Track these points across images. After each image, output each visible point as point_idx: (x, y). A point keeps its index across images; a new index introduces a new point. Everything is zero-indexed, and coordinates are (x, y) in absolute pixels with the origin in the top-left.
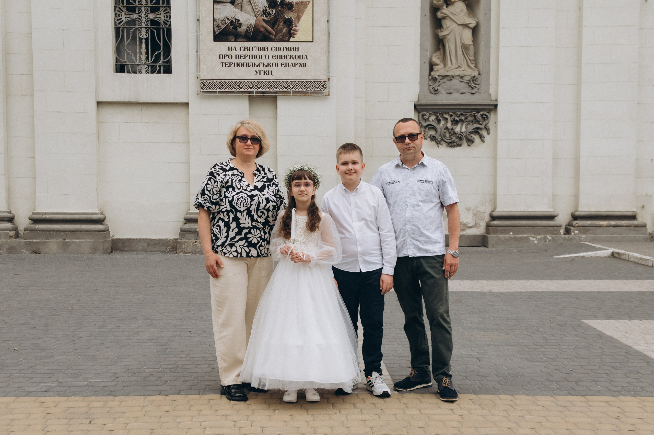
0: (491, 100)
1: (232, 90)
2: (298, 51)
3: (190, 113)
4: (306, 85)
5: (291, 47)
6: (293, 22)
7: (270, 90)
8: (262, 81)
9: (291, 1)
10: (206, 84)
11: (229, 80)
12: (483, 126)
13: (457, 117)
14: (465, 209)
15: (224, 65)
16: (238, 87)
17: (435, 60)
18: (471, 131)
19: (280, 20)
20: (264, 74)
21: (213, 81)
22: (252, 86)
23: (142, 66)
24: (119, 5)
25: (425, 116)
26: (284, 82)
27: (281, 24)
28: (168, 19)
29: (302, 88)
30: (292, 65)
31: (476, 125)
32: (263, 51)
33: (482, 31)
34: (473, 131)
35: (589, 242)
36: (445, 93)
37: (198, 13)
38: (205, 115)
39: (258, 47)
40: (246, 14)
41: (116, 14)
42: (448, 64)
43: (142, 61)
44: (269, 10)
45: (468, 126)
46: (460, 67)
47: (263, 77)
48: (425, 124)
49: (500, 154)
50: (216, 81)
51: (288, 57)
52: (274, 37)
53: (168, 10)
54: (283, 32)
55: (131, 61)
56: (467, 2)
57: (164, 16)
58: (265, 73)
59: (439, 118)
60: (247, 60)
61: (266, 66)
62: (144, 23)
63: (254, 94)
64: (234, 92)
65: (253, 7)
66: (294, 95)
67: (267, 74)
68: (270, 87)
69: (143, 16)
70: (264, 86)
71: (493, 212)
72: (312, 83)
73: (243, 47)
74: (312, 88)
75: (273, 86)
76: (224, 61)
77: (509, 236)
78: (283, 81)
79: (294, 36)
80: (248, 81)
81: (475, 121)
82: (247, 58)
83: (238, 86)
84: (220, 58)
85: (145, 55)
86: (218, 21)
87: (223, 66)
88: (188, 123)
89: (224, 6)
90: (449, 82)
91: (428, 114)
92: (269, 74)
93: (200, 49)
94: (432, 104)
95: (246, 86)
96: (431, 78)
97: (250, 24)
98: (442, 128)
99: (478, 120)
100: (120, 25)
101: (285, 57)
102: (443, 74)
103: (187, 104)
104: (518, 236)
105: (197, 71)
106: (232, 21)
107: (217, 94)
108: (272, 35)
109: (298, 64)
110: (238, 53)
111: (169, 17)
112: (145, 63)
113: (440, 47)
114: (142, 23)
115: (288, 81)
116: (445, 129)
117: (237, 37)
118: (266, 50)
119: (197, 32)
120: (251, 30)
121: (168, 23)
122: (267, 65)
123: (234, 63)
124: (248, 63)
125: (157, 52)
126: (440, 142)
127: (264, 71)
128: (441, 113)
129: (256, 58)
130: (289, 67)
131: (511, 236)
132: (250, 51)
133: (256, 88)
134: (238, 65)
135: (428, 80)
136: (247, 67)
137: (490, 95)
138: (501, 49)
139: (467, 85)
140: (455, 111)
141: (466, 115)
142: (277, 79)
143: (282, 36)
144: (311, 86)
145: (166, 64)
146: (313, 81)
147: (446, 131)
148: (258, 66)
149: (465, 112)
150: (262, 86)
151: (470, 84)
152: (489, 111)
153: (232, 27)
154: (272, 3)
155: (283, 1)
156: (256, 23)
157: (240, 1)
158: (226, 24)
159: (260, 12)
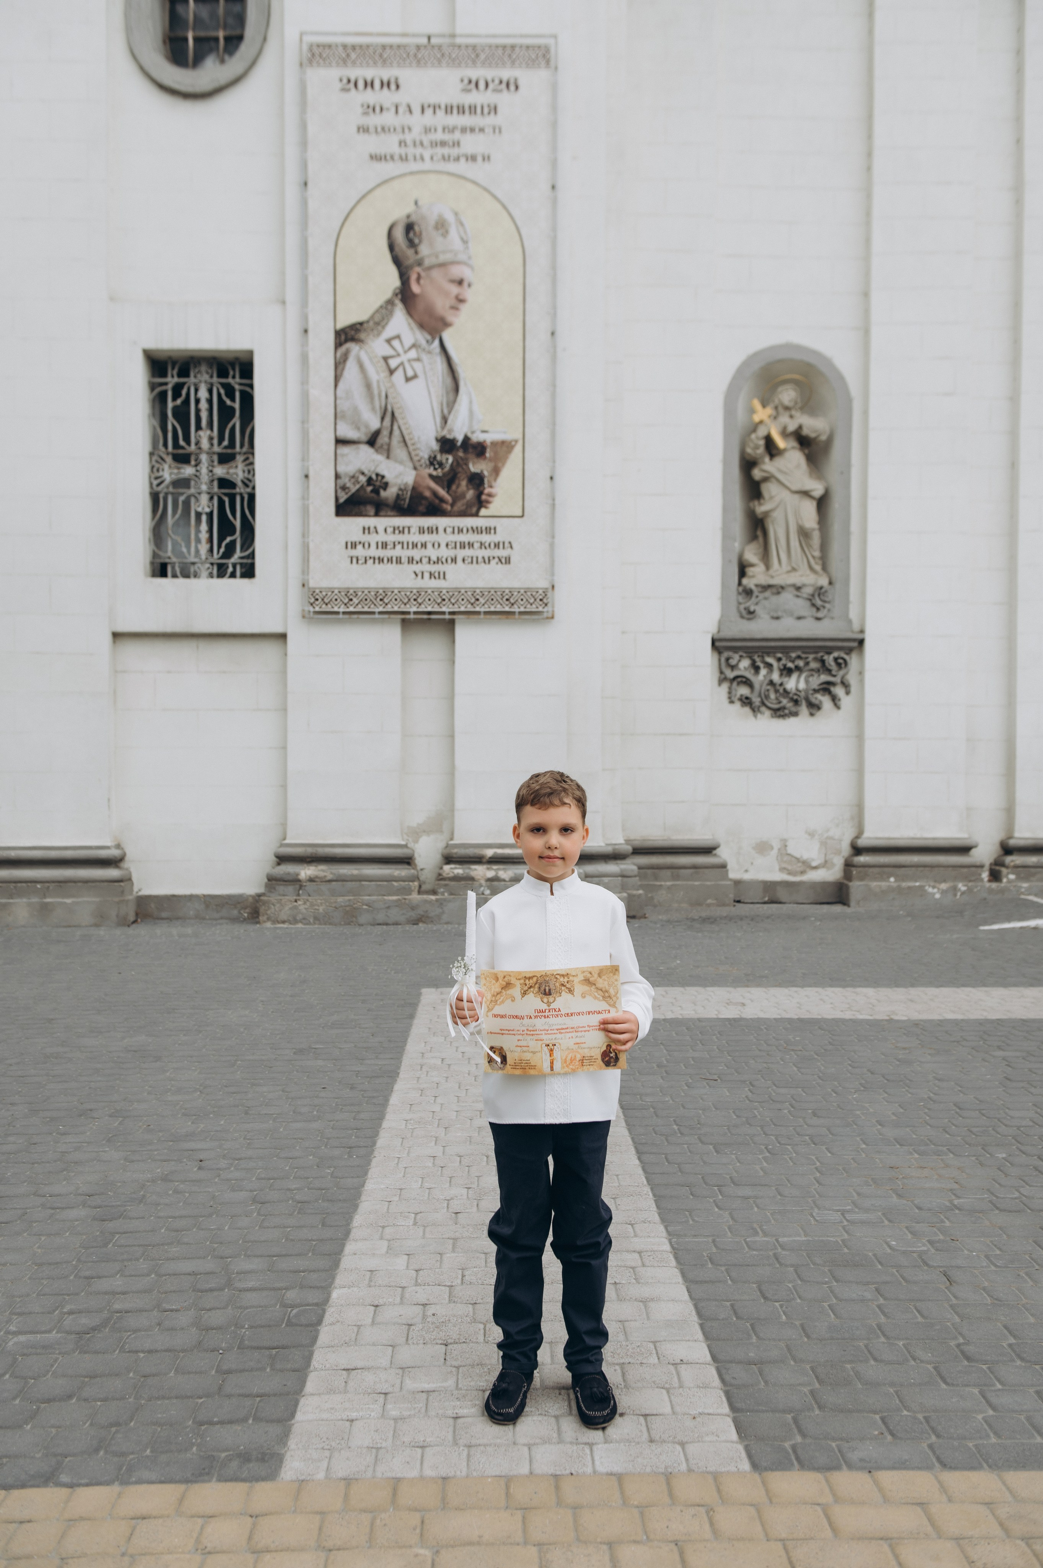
0: (853, 632)
1: (369, 607)
2: (495, 533)
3: (288, 654)
4: (511, 597)
5: (481, 527)
6: (486, 481)
7: (441, 608)
8: (426, 592)
10: (319, 598)
11: (363, 590)
12: (838, 680)
13: (791, 661)
14: (807, 832)
15: (354, 560)
16: (381, 603)
17: (751, 555)
18: (817, 688)
19: (461, 476)
20: (431, 578)
21: (333, 592)
22: (407, 600)
23: (199, 565)
24: (159, 450)
25: (731, 660)
26: (468, 593)
27: (464, 483)
28: (250, 477)
29: (501, 605)
30: (483, 560)
31: (825, 678)
32: (428, 533)
33: (836, 504)
34: (819, 687)
35: (1036, 895)
36: (767, 617)
37: (306, 464)
38: (318, 656)
39: (420, 528)
40: (398, 464)
41: (153, 467)
42: (772, 565)
43: (200, 555)
44: (441, 455)
45: (811, 679)
46: (794, 570)
47: (428, 583)
48: (731, 674)
49: (869, 732)
50: (340, 592)
51: (477, 545)
52: (449, 508)
53: (251, 460)
54: (466, 498)
55: (180, 555)
56: (806, 451)
57: (244, 471)
58: (433, 577)
59: (757, 664)
60: (398, 552)
61: (434, 563)
62: (206, 483)
63: (412, 616)
64: (373, 613)
65: (411, 450)
66: (488, 617)
67: (435, 578)
68: (441, 602)
69: (204, 470)
70: (429, 600)
71: (857, 839)
72: (522, 594)
73: (390, 527)
74: (522, 603)
75: (447, 600)
76: (354, 553)
77: (887, 884)
78: (466, 592)
79: (488, 505)
80: (399, 592)
81: (823, 671)
82: (399, 547)
83: (381, 600)
84: (347, 547)
85: (207, 543)
86: (342, 476)
87: (352, 562)
88: (284, 672)
89: (356, 449)
90: (775, 596)
91: (736, 657)
93: (309, 531)
94: (745, 637)
95: (396, 600)
96: (743, 591)
97: (406, 484)
98: (762, 682)
99: (829, 667)
100: (160, 488)
101: (471, 545)
102: (765, 583)
103: (283, 637)
104: (904, 884)
105: (303, 572)
106: (370, 478)
107: (341, 616)
108: (447, 503)
109: (494, 558)
110: (381, 537)
111: (252, 473)
112: (207, 559)
113: (758, 533)
114: (201, 483)
115: (475, 592)
116: (768, 684)
117: (380, 508)
118: (435, 532)
119: (303, 498)
120: (407, 494)
121: (249, 482)
122: (435, 560)
123: (374, 559)
124: (400, 558)
125: (229, 539)
126: (759, 707)
127: (431, 572)
128: (760, 654)
129: (415, 547)
130: (477, 562)
131: (892, 884)
132: (403, 533)
133: (415, 603)
134: (381, 560)
135: (735, 593)
136: (399, 566)
137: (850, 622)
138: (871, 538)
139: (808, 603)
140: (786, 650)
141: (807, 658)
142: (454, 586)
143: (464, 507)
144: (520, 600)
145: (245, 561)
146: (522, 591)
147: (769, 687)
148: (419, 564)
149: (804, 653)
150: (427, 599)
151: (814, 601)
152: (849, 651)
153: (369, 489)
154: (447, 445)
155: (466, 439)
156: (415, 482)
157: (386, 440)
158: (359, 483)
159: (423, 461)
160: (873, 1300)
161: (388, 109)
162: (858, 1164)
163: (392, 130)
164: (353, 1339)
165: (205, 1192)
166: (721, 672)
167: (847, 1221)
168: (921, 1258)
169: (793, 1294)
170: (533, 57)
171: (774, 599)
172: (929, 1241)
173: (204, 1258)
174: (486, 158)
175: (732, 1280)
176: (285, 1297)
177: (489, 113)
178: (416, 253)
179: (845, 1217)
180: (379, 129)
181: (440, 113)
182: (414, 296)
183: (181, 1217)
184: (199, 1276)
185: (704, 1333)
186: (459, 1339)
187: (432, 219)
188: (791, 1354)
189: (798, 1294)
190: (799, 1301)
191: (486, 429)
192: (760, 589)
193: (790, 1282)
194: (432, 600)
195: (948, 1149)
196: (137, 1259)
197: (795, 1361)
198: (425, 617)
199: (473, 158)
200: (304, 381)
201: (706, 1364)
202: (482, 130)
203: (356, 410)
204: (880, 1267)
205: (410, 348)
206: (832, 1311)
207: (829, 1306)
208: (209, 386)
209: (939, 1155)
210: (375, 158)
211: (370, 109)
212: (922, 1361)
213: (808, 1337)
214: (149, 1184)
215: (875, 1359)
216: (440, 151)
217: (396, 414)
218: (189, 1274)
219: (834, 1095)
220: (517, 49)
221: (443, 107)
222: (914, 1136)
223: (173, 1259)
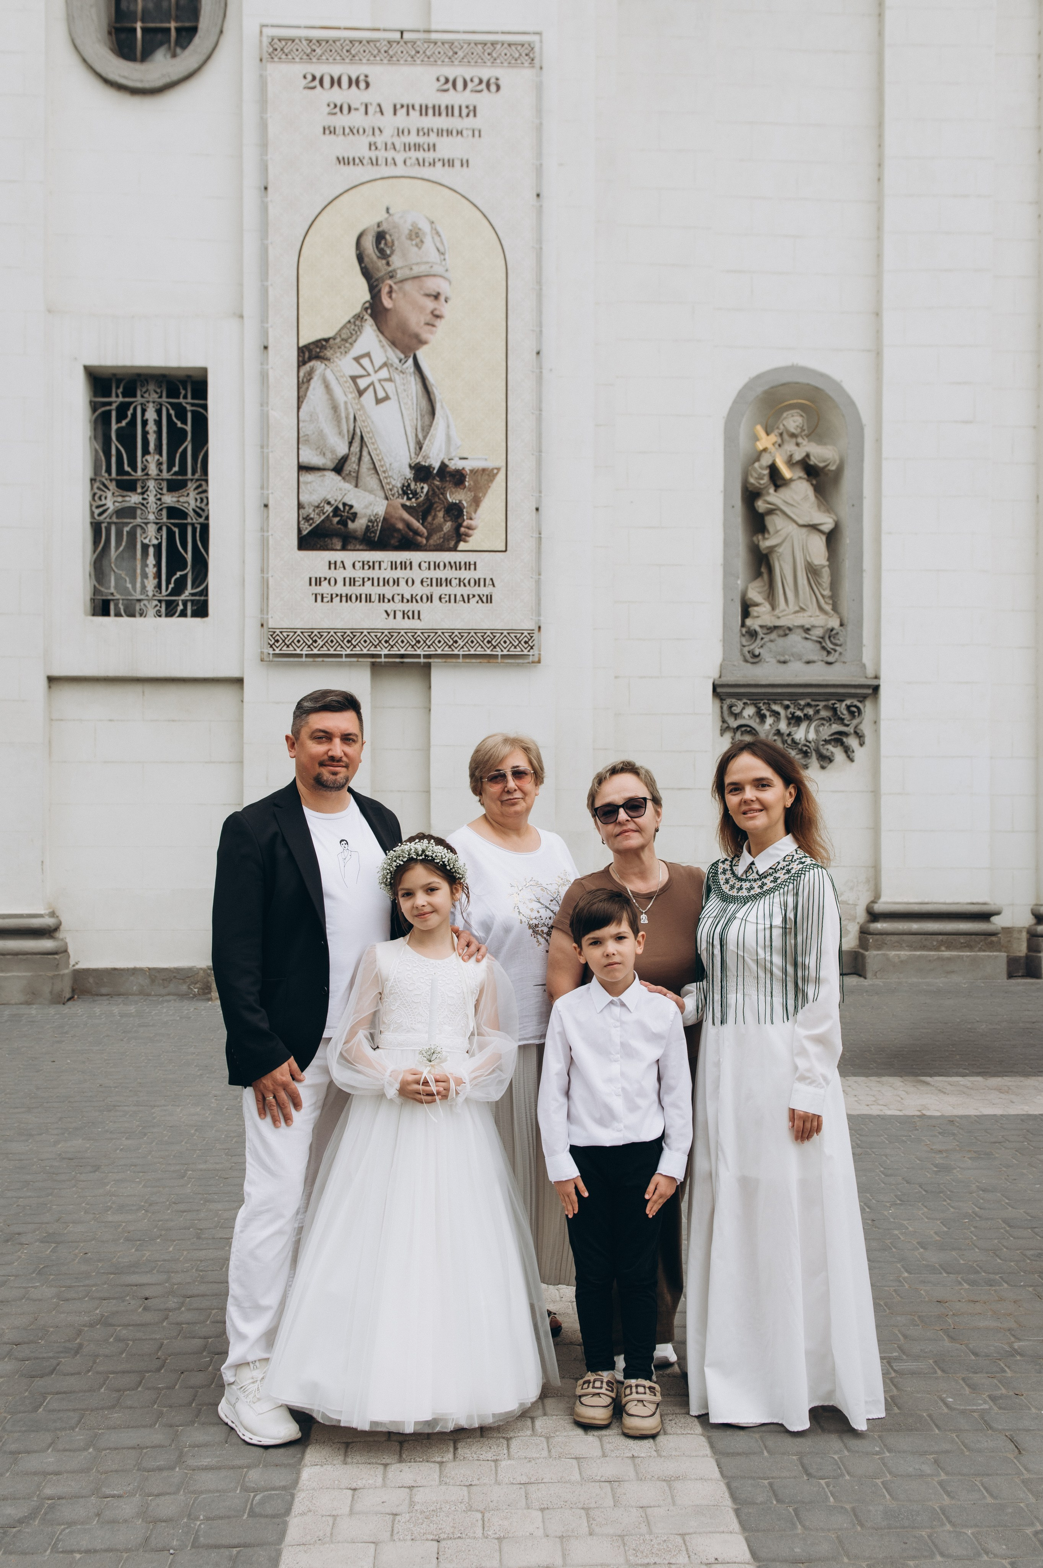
0: (866, 677)
1: (335, 650)
2: (475, 569)
3: (245, 700)
4: (492, 639)
5: (460, 563)
6: (465, 510)
7: (415, 650)
8: (399, 633)
9: (461, 468)
10: (279, 639)
11: (329, 631)
12: (850, 729)
13: (799, 709)
15: (319, 598)
16: (349, 645)
17: (755, 594)
18: (828, 738)
19: (437, 507)
20: (404, 618)
21: (295, 632)
22: (378, 642)
23: (146, 603)
24: (102, 476)
25: (734, 708)
26: (446, 634)
27: (441, 514)
28: (203, 505)
29: (482, 647)
30: (461, 599)
31: (836, 727)
32: (401, 569)
33: (847, 539)
34: (830, 738)
36: (774, 661)
37: (265, 492)
38: (278, 703)
39: (392, 562)
40: (367, 494)
41: (94, 495)
42: (779, 605)
43: (147, 592)
44: (416, 485)
45: (821, 729)
46: (802, 610)
47: (401, 623)
48: (734, 724)
49: (885, 787)
50: (302, 633)
51: (454, 582)
52: (424, 541)
53: (204, 487)
54: (443, 530)
55: (124, 591)
56: (814, 482)
57: (196, 500)
58: (406, 616)
59: (762, 712)
60: (368, 589)
61: (408, 601)
62: (154, 513)
63: (383, 660)
64: (340, 656)
65: (382, 478)
66: (468, 660)
67: (409, 618)
68: (415, 644)
69: (152, 499)
70: (402, 642)
71: (873, 905)
72: (505, 636)
73: (359, 562)
74: (505, 646)
75: (422, 642)
76: (319, 590)
78: (443, 633)
79: (467, 539)
80: (369, 633)
81: (834, 719)
82: (368, 584)
83: (349, 642)
84: (310, 584)
85: (155, 577)
86: (306, 505)
87: (316, 601)
88: (240, 720)
89: (320, 476)
90: (783, 639)
91: (740, 704)
92: (413, 618)
93: (268, 566)
94: (749, 683)
95: (365, 641)
96: (746, 632)
97: (376, 515)
98: (769, 732)
99: (841, 716)
100: (102, 518)
101: (449, 582)
102: (770, 624)
103: (239, 681)
105: (262, 611)
106: (337, 508)
107: (304, 659)
108: (421, 536)
110: (349, 573)
111: (205, 501)
112: (154, 595)
113: (764, 569)
114: (149, 513)
115: (453, 633)
116: (775, 735)
117: (348, 541)
118: (408, 568)
119: (262, 530)
120: (377, 525)
121: (201, 512)
122: (409, 598)
123: (341, 595)
124: (370, 595)
125: (179, 574)
127: (404, 611)
128: (766, 701)
129: (386, 584)
130: (455, 602)
132: (374, 569)
133: (386, 645)
134: (348, 598)
135: (739, 634)
136: (368, 603)
137: (864, 666)
138: (884, 574)
139: (818, 646)
140: (794, 697)
141: (818, 705)
142: (431, 628)
143: (442, 540)
144: (502, 642)
145: (197, 598)
146: (505, 633)
147: (776, 738)
148: (391, 601)
149: (813, 700)
150: (399, 642)
151: (824, 644)
152: (863, 698)
153: (336, 520)
154: (421, 472)
155: (443, 466)
156: (386, 513)
157: (355, 466)
158: (324, 514)
159: (396, 489)
160: (932, 1475)
161: (357, 109)
162: (901, 1298)
163: (361, 131)
164: (328, 1534)
165: (152, 1339)
166: (724, 721)
167: (895, 1371)
168: (983, 1418)
169: (840, 1468)
170: (517, 55)
171: (781, 641)
172: (990, 1396)
173: (151, 1426)
174: (465, 163)
175: (768, 1452)
176: (247, 1479)
177: (468, 115)
178: (388, 264)
179: (892, 1367)
180: (347, 131)
181: (414, 114)
182: (386, 310)
183: (124, 1372)
184: (145, 1451)
185: (740, 1522)
186: (453, 1533)
187: (405, 228)
188: (843, 1549)
189: (845, 1468)
190: (847, 1477)
191: (465, 456)
192: (765, 631)
193: (835, 1453)
194: (406, 642)
195: (1000, 1277)
196: (73, 1429)
197: (849, 1559)
198: (398, 660)
199: (451, 163)
200: (264, 403)
201: (745, 1563)
202: (460, 133)
203: (321, 434)
204: (937, 1431)
205: (381, 368)
206: (887, 1490)
207: (883, 1483)
208: (159, 406)
209: (991, 1285)
210: (342, 161)
211: (338, 108)
212: (996, 1556)
213: (862, 1525)
214: (86, 1329)
215: (942, 1554)
216: (414, 154)
217: (366, 439)
218: (134, 1448)
219: (868, 1210)
220: (499, 46)
221: (417, 107)
222: (962, 1262)
223: (115, 1428)
